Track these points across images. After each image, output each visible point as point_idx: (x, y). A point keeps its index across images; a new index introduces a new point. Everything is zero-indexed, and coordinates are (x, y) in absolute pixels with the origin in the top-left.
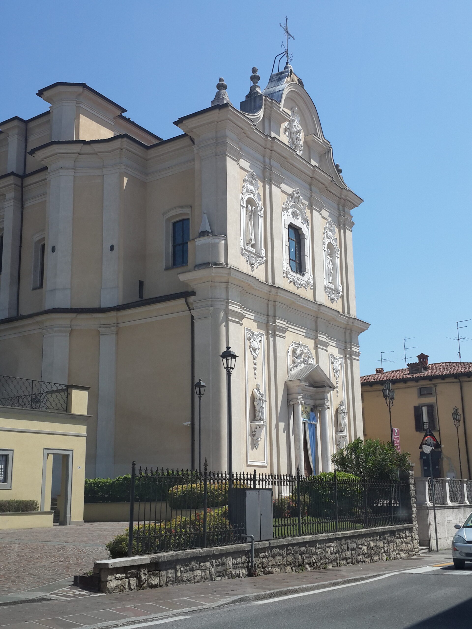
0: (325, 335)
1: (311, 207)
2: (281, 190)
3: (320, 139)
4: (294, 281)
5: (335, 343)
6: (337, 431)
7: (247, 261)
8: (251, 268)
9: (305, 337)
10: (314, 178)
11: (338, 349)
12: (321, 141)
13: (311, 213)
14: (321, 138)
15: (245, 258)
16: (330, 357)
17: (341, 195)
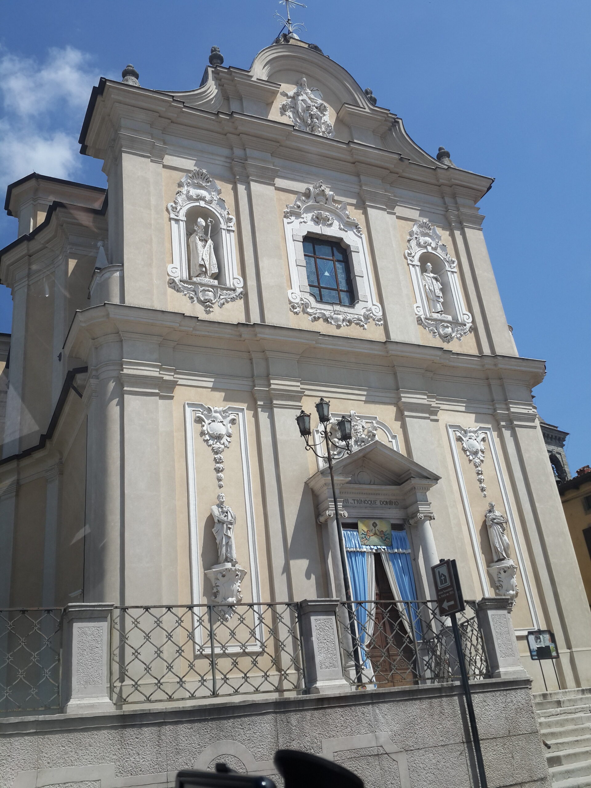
0: (424, 394)
1: (362, 206)
2: (275, 187)
3: (365, 109)
4: (324, 317)
5: (465, 405)
6: (489, 562)
7: (192, 298)
8: (203, 308)
9: (366, 402)
10: (358, 162)
11: (474, 415)
12: (369, 111)
13: (365, 213)
14: (366, 107)
15: (185, 295)
16: (450, 431)
17: (438, 181)
